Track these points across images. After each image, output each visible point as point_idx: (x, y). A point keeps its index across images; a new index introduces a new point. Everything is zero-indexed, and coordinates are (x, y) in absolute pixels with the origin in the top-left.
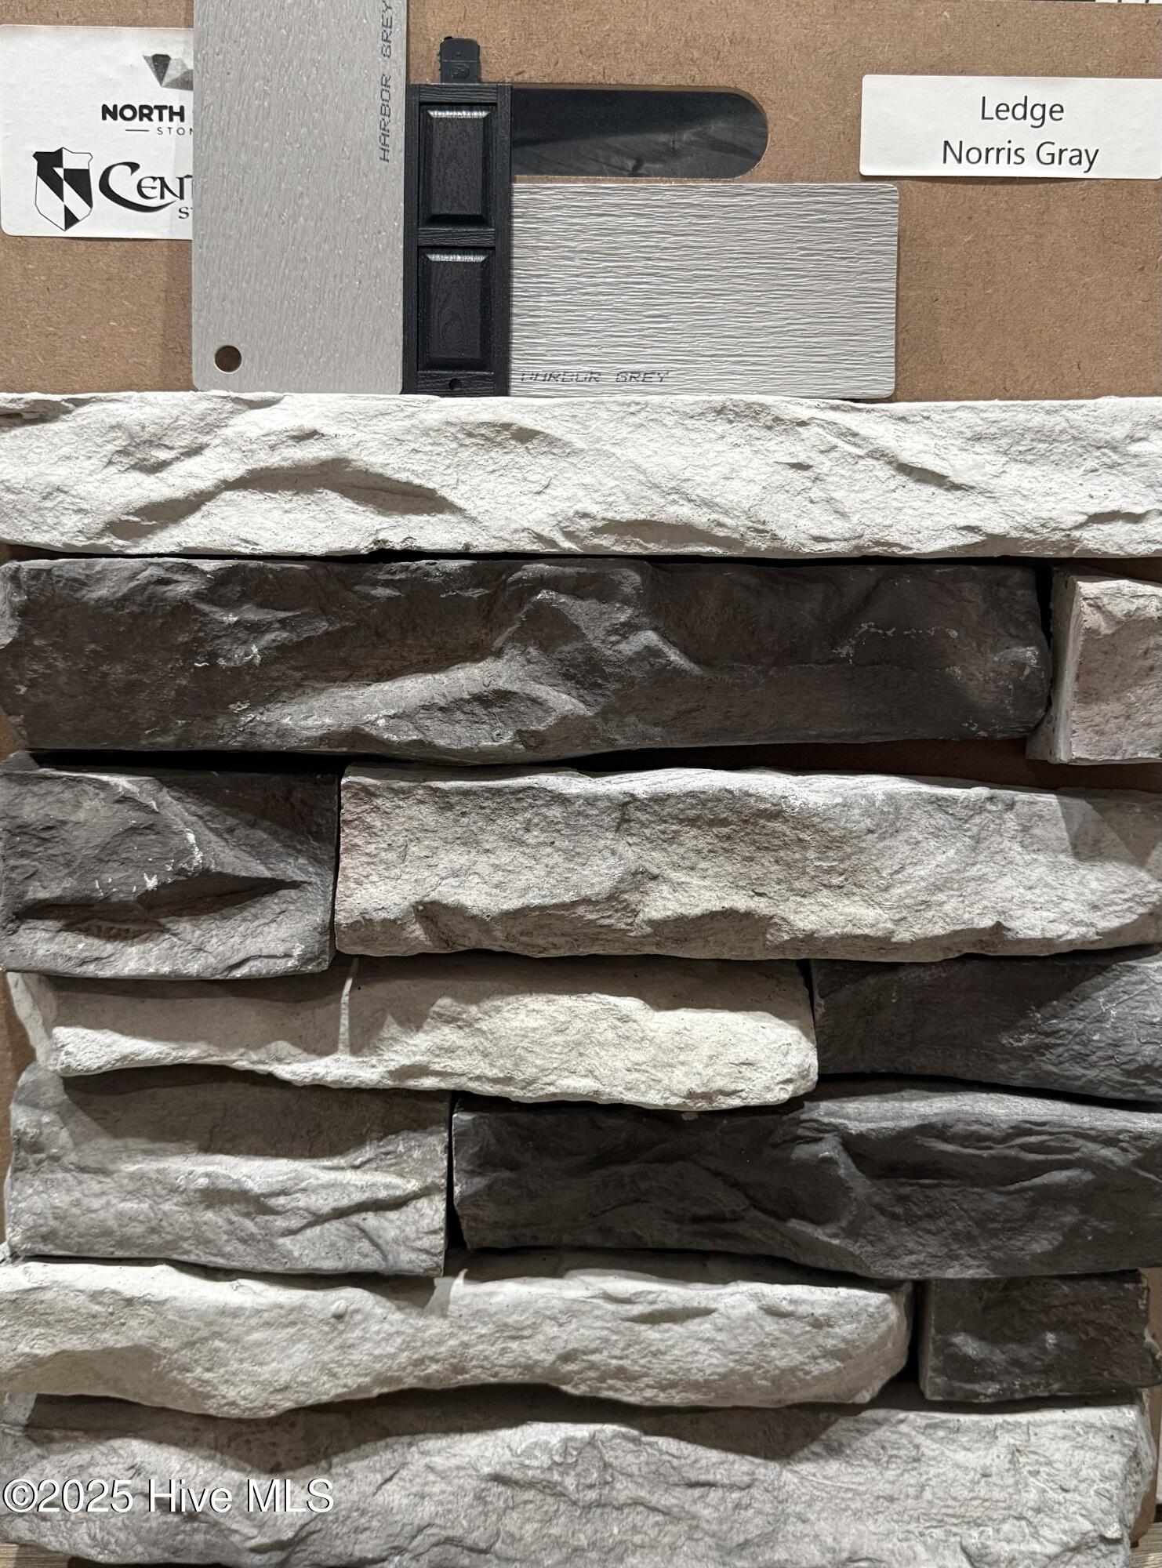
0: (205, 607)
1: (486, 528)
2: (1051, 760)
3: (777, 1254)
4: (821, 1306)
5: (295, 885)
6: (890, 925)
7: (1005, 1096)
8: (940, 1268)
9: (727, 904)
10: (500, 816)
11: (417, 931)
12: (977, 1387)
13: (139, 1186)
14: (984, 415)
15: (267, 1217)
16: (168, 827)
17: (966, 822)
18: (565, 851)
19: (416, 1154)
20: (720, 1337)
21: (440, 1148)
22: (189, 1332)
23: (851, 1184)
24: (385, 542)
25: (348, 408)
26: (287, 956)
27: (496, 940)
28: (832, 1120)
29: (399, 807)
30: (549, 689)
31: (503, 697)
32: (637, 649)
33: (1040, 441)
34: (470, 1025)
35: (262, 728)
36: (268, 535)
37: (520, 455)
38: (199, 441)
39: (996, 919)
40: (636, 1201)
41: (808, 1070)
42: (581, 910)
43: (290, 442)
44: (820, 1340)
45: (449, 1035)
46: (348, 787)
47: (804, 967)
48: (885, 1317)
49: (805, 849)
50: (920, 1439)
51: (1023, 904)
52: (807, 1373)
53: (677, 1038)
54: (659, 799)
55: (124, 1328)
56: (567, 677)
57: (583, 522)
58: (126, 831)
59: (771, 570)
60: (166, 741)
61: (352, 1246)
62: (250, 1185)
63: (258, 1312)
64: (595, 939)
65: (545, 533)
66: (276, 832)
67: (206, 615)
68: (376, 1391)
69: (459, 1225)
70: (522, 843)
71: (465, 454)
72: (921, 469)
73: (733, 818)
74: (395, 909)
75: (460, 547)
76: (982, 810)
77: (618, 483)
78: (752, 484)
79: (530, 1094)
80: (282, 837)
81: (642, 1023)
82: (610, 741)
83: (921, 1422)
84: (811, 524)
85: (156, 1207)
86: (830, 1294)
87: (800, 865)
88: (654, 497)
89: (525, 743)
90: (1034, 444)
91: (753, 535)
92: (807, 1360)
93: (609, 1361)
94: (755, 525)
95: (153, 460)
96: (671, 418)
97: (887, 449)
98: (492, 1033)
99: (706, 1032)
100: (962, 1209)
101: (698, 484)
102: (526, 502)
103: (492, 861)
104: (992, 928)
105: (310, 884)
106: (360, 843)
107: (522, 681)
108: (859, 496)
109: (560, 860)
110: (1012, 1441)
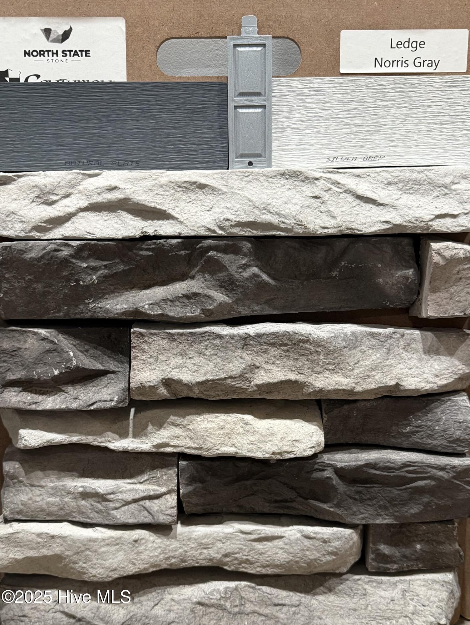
0: (74, 261)
1: (187, 226)
2: (419, 316)
3: (309, 515)
4: (326, 534)
5: (114, 372)
6: (353, 385)
7: (400, 452)
8: (373, 519)
9: (287, 378)
10: (195, 344)
11: (163, 391)
12: (389, 566)
13: (55, 492)
14: (392, 174)
15: (106, 503)
16: (62, 350)
17: (384, 342)
18: (222, 357)
19: (165, 477)
20: (286, 547)
21: (174, 475)
22: (77, 548)
23: (338, 487)
24: (146, 232)
25: (129, 177)
26: (112, 400)
27: (194, 393)
28: (330, 462)
29: (155, 341)
30: (214, 292)
31: (196, 295)
32: (250, 275)
33: (415, 184)
34: (185, 427)
35: (99, 309)
36: (98, 230)
37: (200, 195)
38: (69, 192)
39: (396, 381)
40: (252, 495)
41: (320, 443)
42: (228, 381)
43: (106, 192)
44: (326, 548)
45: (177, 431)
46: (134, 333)
47: (319, 402)
48: (352, 539)
49: (319, 355)
50: (367, 586)
51: (407, 375)
52: (321, 561)
53: (268, 431)
54: (259, 336)
55: (51, 547)
56: (222, 287)
57: (227, 223)
58: (45, 351)
59: (304, 240)
60: (60, 315)
61: (140, 514)
62: (99, 490)
63: (104, 540)
64: (234, 392)
65: (211, 228)
66: (105, 351)
67: (74, 264)
68: (151, 570)
69: (182, 505)
70: (204, 354)
71: (178, 195)
72: (366, 197)
73: (290, 343)
74: (154, 382)
75: (177, 234)
76: (391, 338)
77: (241, 206)
78: (296, 205)
79: (209, 454)
80: (107, 353)
81: (254, 425)
82: (239, 312)
83: (366, 580)
84: (320, 222)
85: (62, 500)
86: (330, 530)
87: (317, 361)
88: (256, 212)
89: (205, 314)
90: (413, 186)
91: (297, 226)
92: (321, 556)
93: (243, 557)
94: (298, 223)
95: (50, 200)
96: (263, 178)
97: (353, 189)
98: (194, 430)
99: (279, 428)
100: (382, 496)
101: (274, 206)
102: (203, 214)
103: (192, 362)
104: (395, 385)
105: (120, 372)
106: (139, 355)
107: (203, 288)
108: (341, 209)
109: (220, 361)
110: (403, 587)
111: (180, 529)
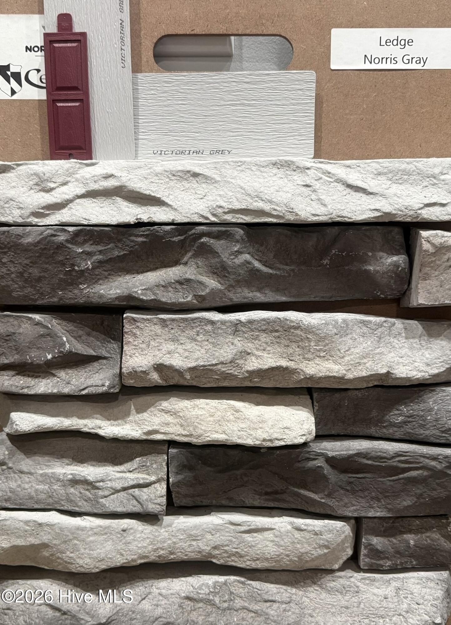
0: (70, 246)
1: (181, 213)
2: (411, 306)
4: (317, 527)
5: (105, 358)
6: (344, 372)
7: (391, 443)
8: (365, 512)
9: (278, 364)
10: (187, 329)
11: (154, 376)
12: (381, 562)
13: (45, 479)
15: (95, 491)
16: (56, 335)
17: (375, 331)
18: (213, 343)
19: (154, 466)
20: (276, 539)
21: (164, 464)
23: (330, 477)
24: (140, 219)
25: (125, 166)
26: (103, 385)
27: (186, 379)
28: (322, 451)
29: (147, 326)
30: (206, 278)
31: (188, 281)
32: (241, 261)
33: (405, 175)
34: (175, 414)
35: (92, 295)
37: (194, 184)
38: (66, 180)
39: (387, 370)
40: (242, 486)
41: (311, 431)
42: (219, 367)
43: (103, 179)
44: (318, 541)
45: (168, 418)
46: (126, 318)
47: (310, 390)
48: (344, 532)
49: (310, 341)
50: (359, 584)
51: (398, 363)
52: (312, 555)
53: (259, 418)
54: (251, 322)
55: (38, 536)
56: (215, 273)
57: (220, 210)
58: (39, 336)
59: (296, 229)
60: (55, 300)
61: (129, 503)
62: (89, 478)
63: (92, 529)
64: (225, 379)
65: (204, 215)
66: (98, 336)
67: (70, 249)
69: (171, 495)
70: (196, 340)
71: (172, 184)
72: (356, 186)
73: (281, 329)
74: (146, 367)
75: (170, 221)
76: (382, 326)
77: (233, 194)
78: (288, 193)
79: (200, 441)
80: (100, 340)
81: (244, 412)
82: (231, 299)
83: (359, 577)
84: (311, 209)
85: (51, 487)
86: (321, 522)
87: (308, 348)
88: (248, 199)
89: (197, 301)
90: (402, 176)
91: (288, 214)
92: (312, 549)
93: (232, 550)
94: (289, 210)
95: (49, 187)
96: (255, 168)
97: (343, 178)
98: (184, 417)
99: (270, 415)
100: (374, 488)
101: (266, 194)
102: (197, 202)
103: (184, 348)
104: (387, 372)
105: (111, 358)
106: (131, 341)
107: (195, 275)
108: (331, 197)
109: (211, 347)
110: (396, 585)
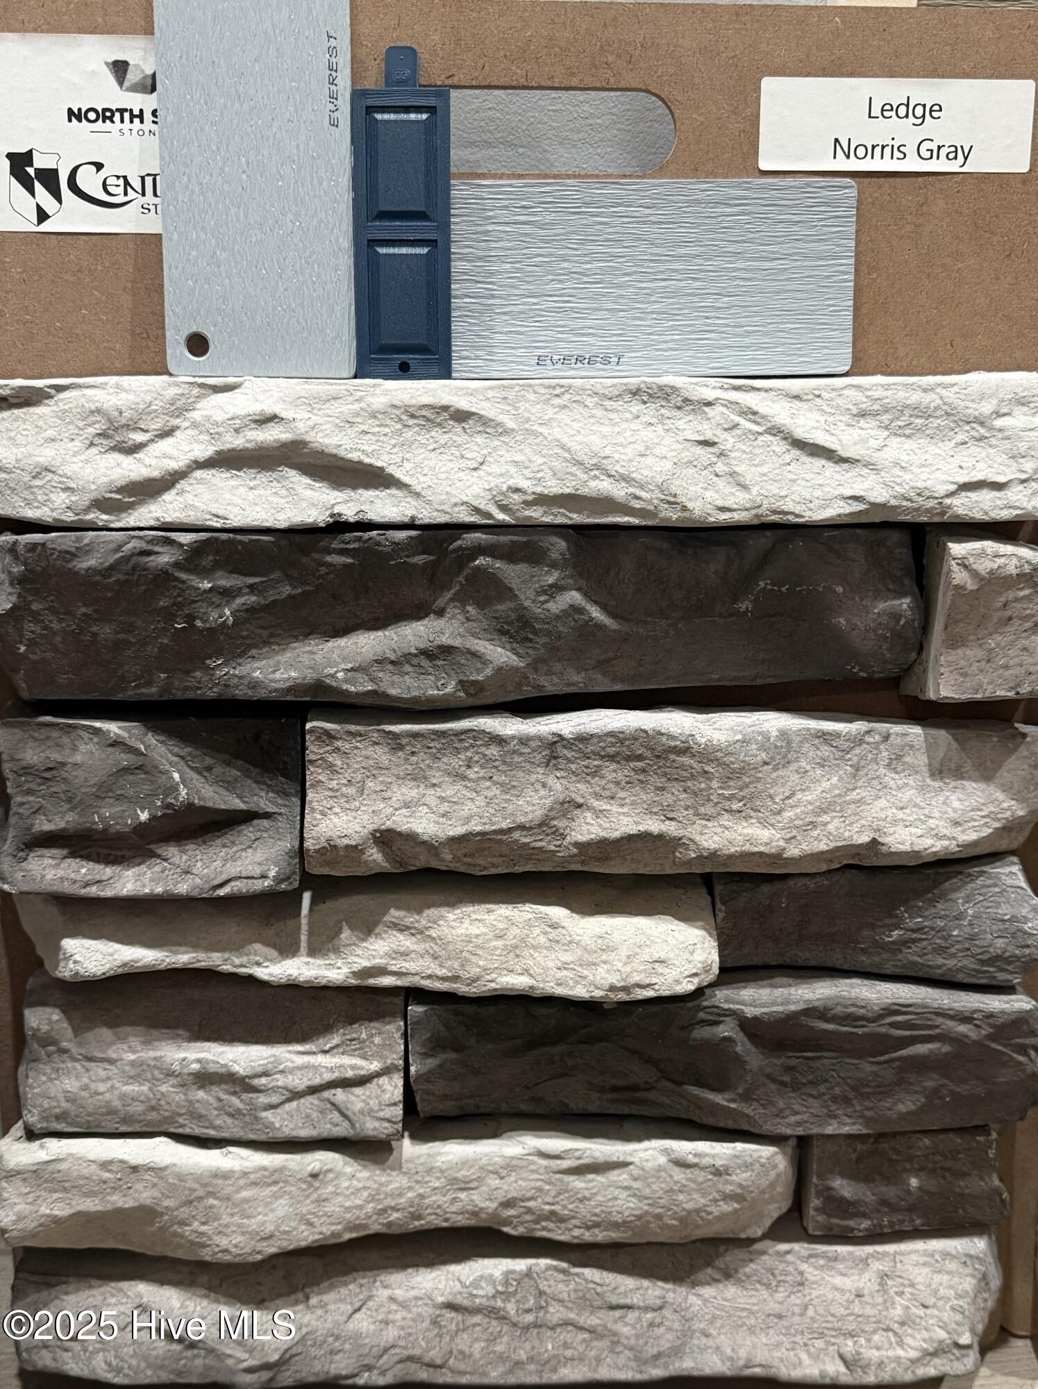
0: (183, 576)
1: (429, 502)
2: (921, 697)
3: (683, 1116)
4: (721, 1158)
5: (267, 816)
6: (782, 843)
7: (877, 983)
8: (819, 1126)
9: (642, 828)
10: (444, 755)
11: (375, 856)
12: (851, 1223)
13: (140, 1071)
14: (869, 393)
15: (251, 1095)
16: (156, 767)
17: (848, 753)
18: (502, 785)
19: (377, 1040)
20: (635, 1185)
21: (398, 1035)
22: (187, 1192)
23: (747, 1059)
24: (340, 515)
25: (304, 394)
26: (264, 877)
27: (443, 860)
28: (731, 1006)
29: (357, 748)
30: (486, 643)
31: (446, 650)
32: (564, 607)
33: (917, 417)
34: (421, 933)
35: (236, 681)
36: (236, 510)
37: (457, 434)
38: (170, 424)
39: (872, 836)
40: (562, 1075)
41: (711, 965)
42: (516, 835)
43: (253, 426)
44: (720, 1186)
45: (405, 942)
46: (312, 731)
47: (707, 879)
48: (775, 1167)
49: (709, 779)
50: (804, 1267)
51: (895, 822)
52: (709, 1213)
53: (600, 941)
54: (583, 738)
55: (131, 1191)
56: (502, 632)
57: (515, 496)
58: (119, 771)
59: (680, 536)
60: (151, 692)
61: (324, 1118)
62: (236, 1068)
63: (245, 1174)
64: (529, 859)
65: (482, 507)
66: (248, 769)
67: (183, 582)
68: (347, 1236)
69: (413, 1098)
70: (464, 778)
71: (408, 434)
72: (813, 444)
73: (648, 754)
74: (356, 837)
75: (406, 520)
76: (861, 742)
77: (545, 460)
78: (664, 460)
79: (474, 990)
80: (254, 774)
81: (570, 929)
82: (542, 687)
83: (804, 1253)
84: (715, 496)
85: (155, 1089)
86: (728, 1148)
87: (705, 793)
88: (578, 473)
89: (466, 691)
90: (912, 419)
91: (666, 506)
92: (709, 1203)
93: (543, 1207)
94: (668, 498)
95: (131, 442)
96: (592, 400)
97: (784, 425)
98: (441, 939)
99: (624, 935)
100: (840, 1077)
101: (617, 461)
102: (464, 477)
103: (438, 794)
104: (868, 844)
105: (280, 814)
106: (323, 779)
107: (462, 636)
108: (759, 469)
109: (498, 792)
110: (881, 1267)
111: (409, 1148)
